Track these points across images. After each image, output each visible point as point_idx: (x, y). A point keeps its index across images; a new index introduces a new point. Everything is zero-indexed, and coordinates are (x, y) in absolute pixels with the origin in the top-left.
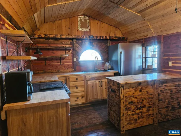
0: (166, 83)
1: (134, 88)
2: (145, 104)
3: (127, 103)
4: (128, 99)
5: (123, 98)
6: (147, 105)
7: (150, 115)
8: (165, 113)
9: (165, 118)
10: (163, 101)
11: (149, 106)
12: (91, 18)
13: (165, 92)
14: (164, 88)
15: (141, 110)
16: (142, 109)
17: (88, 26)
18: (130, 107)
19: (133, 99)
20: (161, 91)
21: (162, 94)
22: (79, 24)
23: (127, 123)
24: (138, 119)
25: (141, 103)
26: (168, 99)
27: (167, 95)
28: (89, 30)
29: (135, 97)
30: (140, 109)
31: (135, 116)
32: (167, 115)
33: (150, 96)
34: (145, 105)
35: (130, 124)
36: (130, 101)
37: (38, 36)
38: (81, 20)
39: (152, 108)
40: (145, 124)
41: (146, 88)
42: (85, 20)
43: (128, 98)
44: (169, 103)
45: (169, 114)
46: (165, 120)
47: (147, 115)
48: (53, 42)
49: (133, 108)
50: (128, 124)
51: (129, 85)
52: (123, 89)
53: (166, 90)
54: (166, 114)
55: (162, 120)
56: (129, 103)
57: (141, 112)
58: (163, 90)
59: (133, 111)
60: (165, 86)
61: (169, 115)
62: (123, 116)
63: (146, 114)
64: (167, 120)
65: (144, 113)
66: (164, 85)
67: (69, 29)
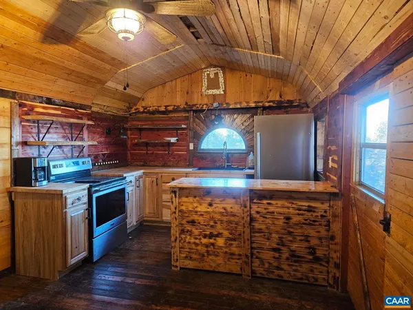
0: (271, 198)
1: (197, 198)
2: (221, 231)
3: (184, 222)
4: (187, 215)
5: (174, 210)
6: (226, 233)
7: (232, 254)
8: (271, 262)
9: (273, 272)
10: (265, 235)
11: (230, 236)
12: (227, 70)
13: (267, 216)
14: (265, 209)
15: (212, 241)
16: (215, 240)
17: (221, 84)
18: (189, 228)
19: (196, 217)
20: (258, 212)
21: (262, 219)
22: (205, 83)
23: (185, 255)
24: (206, 254)
25: (212, 226)
26: (277, 232)
27: (274, 224)
28: (223, 93)
29: (199, 214)
30: (210, 238)
31: (199, 248)
32: (278, 268)
33: (232, 218)
34: (222, 233)
35: (191, 258)
36: (190, 219)
37: (135, 110)
38: (208, 75)
39: (236, 243)
40: (221, 269)
41: (221, 201)
42: (216, 74)
43: (185, 213)
44: (281, 242)
45: (285, 267)
46: (271, 276)
47: (226, 252)
48: (159, 117)
49: (196, 232)
50: (186, 257)
51: (188, 191)
52: (175, 196)
53: (273, 213)
54: (275, 264)
55: (264, 272)
56: (188, 222)
57: (213, 244)
58: (265, 211)
59: (196, 239)
60: (268, 204)
61: (282, 269)
62: (176, 240)
63: (225, 250)
64: (277, 278)
65: (221, 247)
66: (265, 202)
67: (187, 93)
